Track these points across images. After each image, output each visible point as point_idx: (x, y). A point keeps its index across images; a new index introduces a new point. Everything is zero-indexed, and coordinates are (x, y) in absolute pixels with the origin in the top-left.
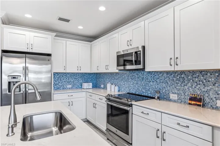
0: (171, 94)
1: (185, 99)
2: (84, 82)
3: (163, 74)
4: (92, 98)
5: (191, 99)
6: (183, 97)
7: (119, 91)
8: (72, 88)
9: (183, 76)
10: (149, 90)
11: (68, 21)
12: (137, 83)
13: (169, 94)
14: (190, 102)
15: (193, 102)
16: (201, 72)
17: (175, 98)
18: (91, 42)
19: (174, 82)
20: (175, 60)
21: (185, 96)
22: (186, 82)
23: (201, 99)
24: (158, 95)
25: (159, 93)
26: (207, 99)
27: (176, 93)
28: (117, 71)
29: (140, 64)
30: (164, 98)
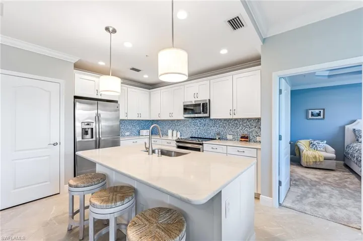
0: (228, 135)
1: (238, 138)
4: (157, 143)
5: (242, 138)
6: (236, 137)
8: (130, 135)
9: (236, 122)
10: (210, 134)
11: (138, 71)
12: (199, 129)
13: (226, 135)
14: (241, 139)
15: (243, 140)
16: (248, 119)
17: (231, 138)
18: (149, 89)
19: (230, 126)
20: (233, 111)
21: (238, 135)
22: (238, 126)
23: (248, 137)
24: (219, 137)
26: (251, 136)
27: (231, 134)
28: (183, 118)
29: (207, 113)
30: (223, 139)
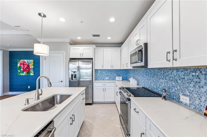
0: (181, 96)
1: (201, 106)
2: (117, 76)
3: (172, 71)
6: (197, 102)
7: (138, 84)
8: (109, 79)
9: (197, 74)
10: (159, 87)
11: (98, 36)
12: (150, 79)
13: (178, 94)
17: (186, 102)
18: (120, 47)
19: (185, 81)
21: (201, 102)
24: (164, 94)
25: (165, 92)
27: (187, 95)
30: (174, 99)
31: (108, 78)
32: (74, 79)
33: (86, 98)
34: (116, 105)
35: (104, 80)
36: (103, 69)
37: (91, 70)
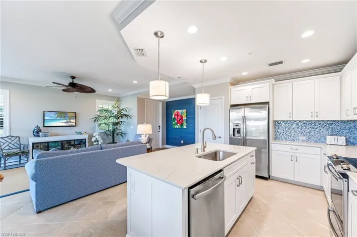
2: (331, 135)
8: (307, 141)
18: (339, 71)
31: (304, 138)
32: (236, 135)
33: (257, 169)
34: (325, 194)
35: (294, 140)
36: (291, 120)
37: (266, 123)
